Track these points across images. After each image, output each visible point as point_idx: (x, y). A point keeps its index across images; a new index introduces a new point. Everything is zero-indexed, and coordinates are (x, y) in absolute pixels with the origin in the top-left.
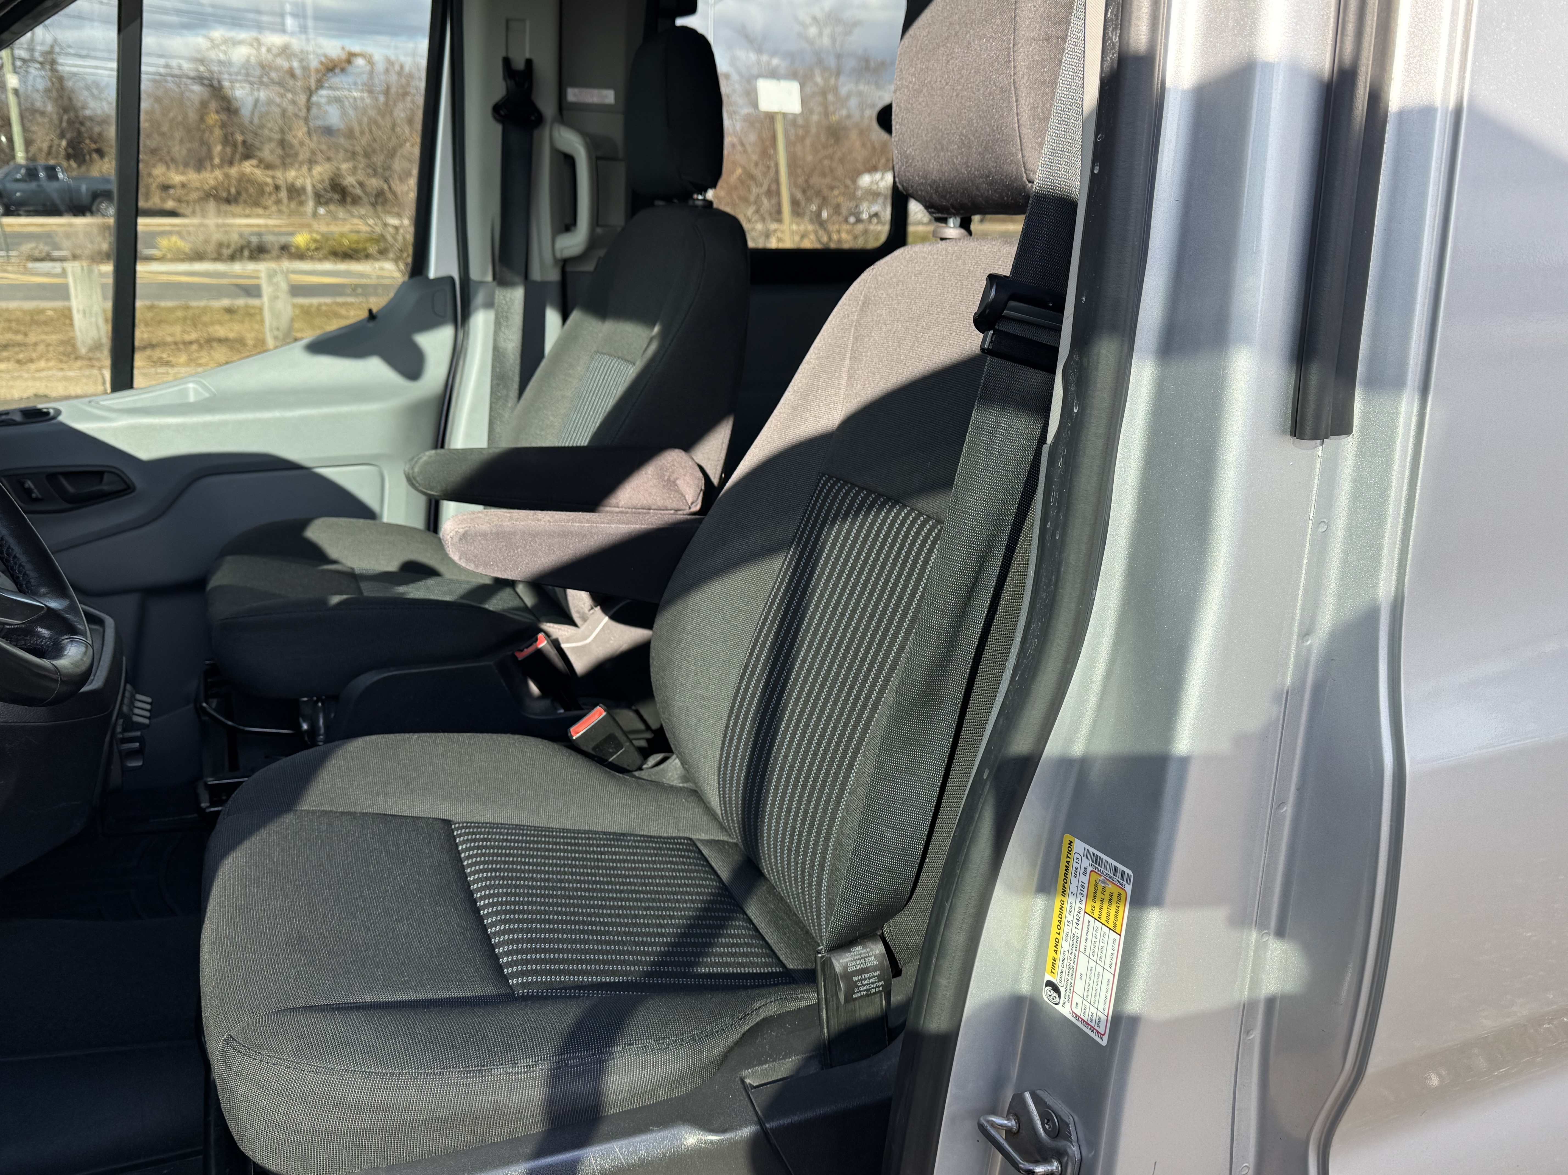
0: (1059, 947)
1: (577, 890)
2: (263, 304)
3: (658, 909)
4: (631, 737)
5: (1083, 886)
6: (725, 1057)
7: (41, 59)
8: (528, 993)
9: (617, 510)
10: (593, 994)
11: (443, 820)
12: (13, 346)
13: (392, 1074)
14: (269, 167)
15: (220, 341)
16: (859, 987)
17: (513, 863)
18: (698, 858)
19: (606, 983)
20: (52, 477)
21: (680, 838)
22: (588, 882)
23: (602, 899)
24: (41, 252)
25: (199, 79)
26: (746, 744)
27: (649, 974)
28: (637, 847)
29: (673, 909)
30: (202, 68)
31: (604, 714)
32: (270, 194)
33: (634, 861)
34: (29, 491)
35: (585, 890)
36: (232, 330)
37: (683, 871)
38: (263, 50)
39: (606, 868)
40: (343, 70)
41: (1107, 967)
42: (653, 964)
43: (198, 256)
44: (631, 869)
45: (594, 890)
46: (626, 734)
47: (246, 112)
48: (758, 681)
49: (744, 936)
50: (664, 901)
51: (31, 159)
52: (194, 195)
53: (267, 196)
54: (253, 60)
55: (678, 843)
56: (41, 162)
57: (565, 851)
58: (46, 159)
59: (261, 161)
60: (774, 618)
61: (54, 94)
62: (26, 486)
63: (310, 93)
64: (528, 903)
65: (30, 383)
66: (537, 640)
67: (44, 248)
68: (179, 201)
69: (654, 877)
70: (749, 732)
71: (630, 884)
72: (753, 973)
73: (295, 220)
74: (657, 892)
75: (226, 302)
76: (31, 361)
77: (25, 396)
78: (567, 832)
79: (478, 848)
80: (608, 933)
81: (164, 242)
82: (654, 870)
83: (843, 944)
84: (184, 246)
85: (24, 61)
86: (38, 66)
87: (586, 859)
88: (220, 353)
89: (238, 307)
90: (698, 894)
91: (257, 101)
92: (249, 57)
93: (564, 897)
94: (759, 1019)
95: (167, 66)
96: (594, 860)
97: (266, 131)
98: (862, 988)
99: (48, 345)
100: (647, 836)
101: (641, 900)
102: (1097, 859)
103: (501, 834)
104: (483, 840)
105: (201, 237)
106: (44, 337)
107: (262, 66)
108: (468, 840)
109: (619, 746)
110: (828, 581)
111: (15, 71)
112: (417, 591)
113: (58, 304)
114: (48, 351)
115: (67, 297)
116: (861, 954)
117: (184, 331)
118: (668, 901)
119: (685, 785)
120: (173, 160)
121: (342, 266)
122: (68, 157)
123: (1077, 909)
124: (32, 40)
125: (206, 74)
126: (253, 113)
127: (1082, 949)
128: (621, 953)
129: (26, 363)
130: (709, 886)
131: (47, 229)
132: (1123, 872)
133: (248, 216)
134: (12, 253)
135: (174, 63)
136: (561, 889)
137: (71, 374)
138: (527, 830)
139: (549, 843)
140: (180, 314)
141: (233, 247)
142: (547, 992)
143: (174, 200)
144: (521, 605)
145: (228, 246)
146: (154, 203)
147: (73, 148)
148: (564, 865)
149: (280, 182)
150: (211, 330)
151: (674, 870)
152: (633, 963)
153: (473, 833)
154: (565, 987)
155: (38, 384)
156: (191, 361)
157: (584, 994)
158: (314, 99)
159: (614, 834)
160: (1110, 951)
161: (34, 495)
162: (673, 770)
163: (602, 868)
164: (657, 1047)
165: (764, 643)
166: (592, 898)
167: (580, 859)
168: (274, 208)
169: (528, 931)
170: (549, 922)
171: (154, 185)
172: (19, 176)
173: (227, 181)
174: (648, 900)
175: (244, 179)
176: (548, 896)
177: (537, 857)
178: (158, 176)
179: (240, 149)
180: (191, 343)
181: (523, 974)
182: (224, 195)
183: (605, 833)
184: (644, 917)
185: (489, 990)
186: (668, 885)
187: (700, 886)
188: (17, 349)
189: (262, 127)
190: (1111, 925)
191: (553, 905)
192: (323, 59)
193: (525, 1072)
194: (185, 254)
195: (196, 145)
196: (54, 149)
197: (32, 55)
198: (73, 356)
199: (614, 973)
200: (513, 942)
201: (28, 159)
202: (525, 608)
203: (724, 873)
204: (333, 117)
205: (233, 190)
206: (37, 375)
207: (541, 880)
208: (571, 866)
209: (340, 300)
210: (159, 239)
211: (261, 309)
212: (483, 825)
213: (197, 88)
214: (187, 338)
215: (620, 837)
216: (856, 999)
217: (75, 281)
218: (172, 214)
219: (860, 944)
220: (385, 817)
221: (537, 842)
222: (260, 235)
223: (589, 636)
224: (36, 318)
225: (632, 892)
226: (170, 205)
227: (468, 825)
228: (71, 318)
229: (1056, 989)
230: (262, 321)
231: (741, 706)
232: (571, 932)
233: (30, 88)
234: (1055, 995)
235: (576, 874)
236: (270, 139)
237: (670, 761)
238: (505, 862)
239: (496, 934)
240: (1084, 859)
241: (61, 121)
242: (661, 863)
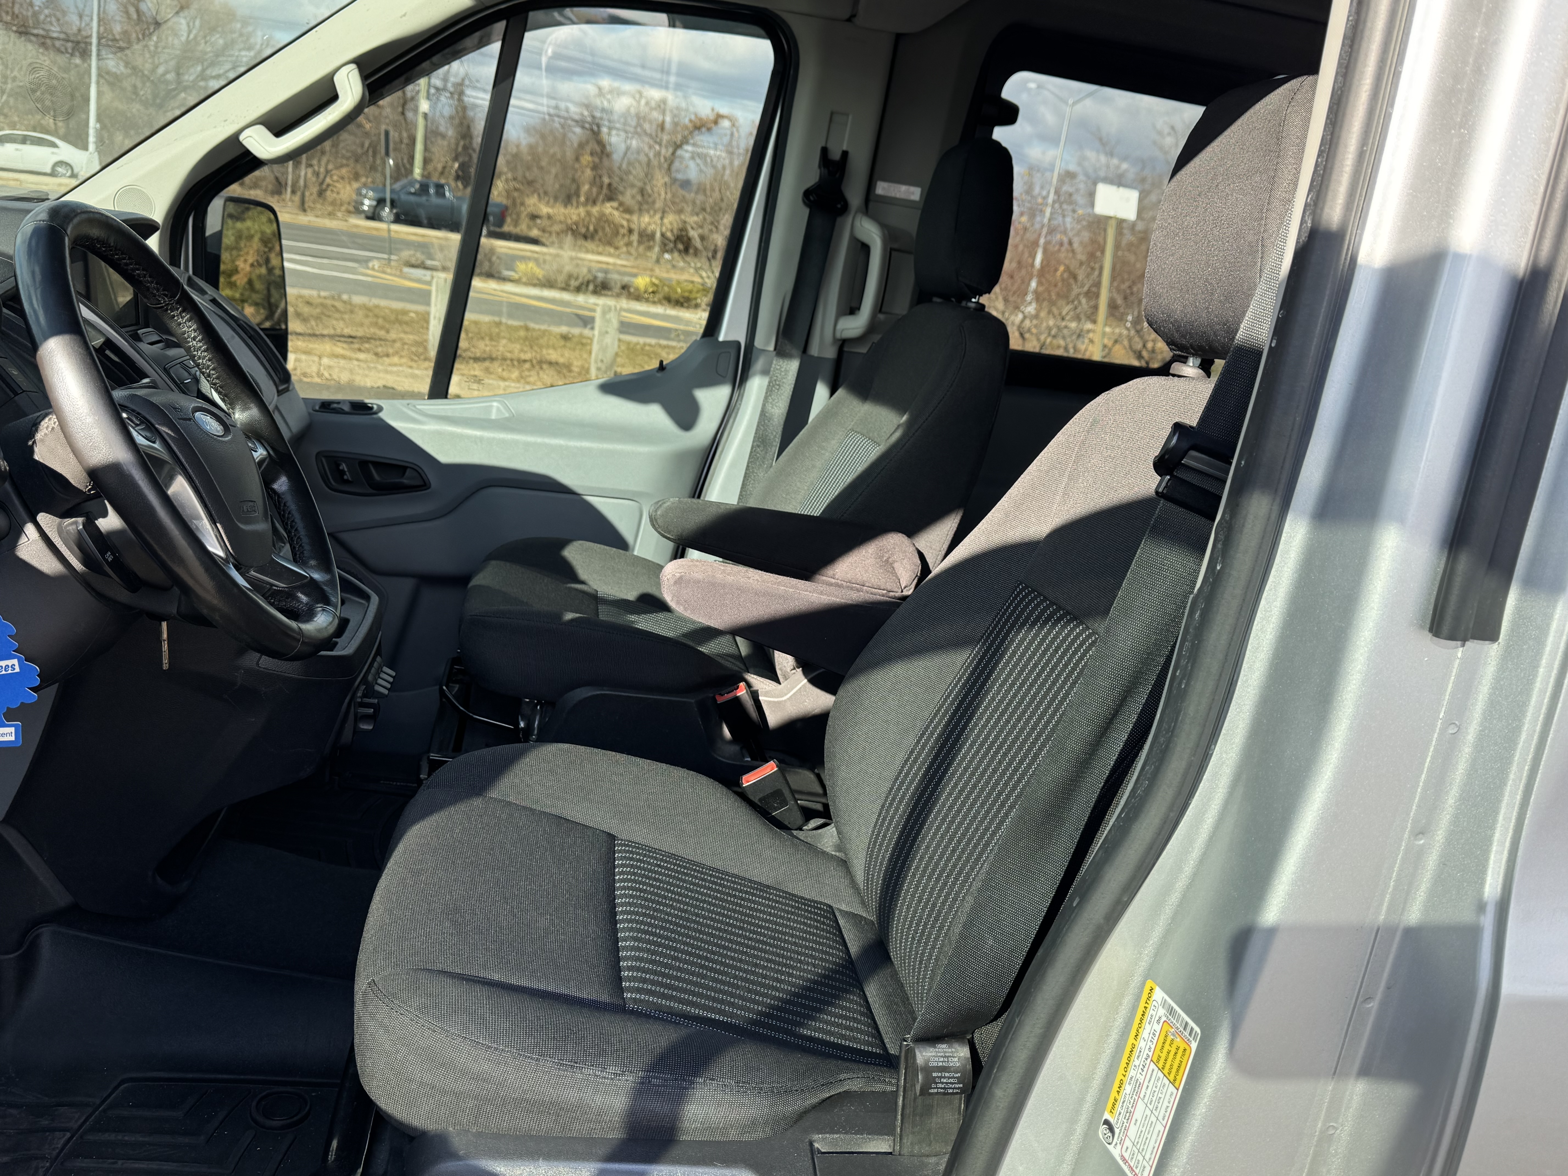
0: (1122, 1089)
1: (709, 926)
2: (594, 335)
3: (779, 964)
4: (797, 796)
5: (1154, 1034)
6: (801, 1116)
7: (452, 89)
8: (638, 1008)
9: (833, 581)
10: (692, 1025)
11: (609, 834)
12: (375, 339)
13: (496, 1049)
14: (628, 211)
15: (550, 363)
16: (937, 1083)
17: (659, 888)
18: (832, 926)
19: (710, 1019)
20: (363, 464)
21: (821, 903)
22: (722, 922)
23: (730, 941)
24: (417, 259)
25: (581, 123)
26: (896, 827)
27: (754, 1022)
28: (777, 902)
29: (793, 968)
30: (586, 113)
31: (776, 769)
32: (624, 235)
33: (770, 914)
34: (343, 473)
35: (717, 929)
36: (562, 356)
37: (814, 934)
38: (643, 102)
39: (742, 914)
40: (709, 129)
41: (1160, 1118)
42: (760, 1013)
43: (549, 284)
44: (766, 921)
45: (725, 931)
46: (793, 792)
47: (617, 157)
48: (919, 769)
49: (855, 1011)
50: (787, 958)
51: (426, 175)
52: (556, 228)
53: (620, 237)
54: (632, 110)
55: (817, 908)
56: (435, 179)
57: (709, 888)
58: (439, 178)
59: (621, 204)
60: (946, 711)
61: (457, 121)
62: (341, 468)
63: (678, 146)
64: (662, 928)
65: (381, 375)
66: (738, 687)
67: (420, 256)
68: (544, 231)
69: (785, 934)
70: (901, 816)
71: (761, 934)
72: (852, 1047)
73: (641, 262)
74: (783, 949)
75: (564, 329)
76: (388, 355)
77: (376, 386)
78: (716, 872)
79: (632, 866)
80: (726, 974)
81: (521, 266)
82: (787, 926)
83: (930, 1038)
84: (539, 273)
85: (437, 89)
86: (448, 95)
87: (726, 901)
88: (548, 375)
89: (573, 336)
90: (821, 959)
91: (628, 148)
92: (629, 108)
93: (695, 930)
94: (841, 1090)
95: (557, 107)
96: (733, 903)
97: (631, 177)
98: (940, 1085)
99: (404, 344)
100: (790, 894)
101: (765, 952)
102: (1171, 1011)
103: (656, 858)
104: (638, 860)
105: (555, 267)
106: (402, 335)
107: (638, 116)
108: (625, 857)
109: (784, 803)
110: (1002, 686)
111: (428, 97)
112: (645, 623)
113: (421, 308)
114: (403, 349)
115: (428, 304)
116: (945, 1052)
117: (522, 351)
118: (791, 958)
119: (837, 854)
120: (546, 193)
121: (672, 312)
122: (457, 178)
123: (1145, 1056)
124: (448, 71)
125: (589, 119)
126: (623, 158)
127: (1142, 1096)
128: (732, 995)
129: (381, 357)
130: (835, 956)
131: (426, 240)
132: (1192, 1029)
133: (600, 254)
134: (393, 257)
135: (562, 105)
136: (695, 922)
137: (417, 372)
138: (681, 861)
139: (696, 878)
140: (522, 333)
141: (580, 280)
142: (655, 1013)
143: (539, 229)
144: (736, 652)
145: (577, 279)
146: (521, 230)
147: (463, 171)
148: (704, 902)
149: (634, 226)
150: (544, 351)
151: (805, 932)
152: (741, 1008)
153: (632, 852)
154: (672, 1012)
155: (388, 377)
156: (521, 378)
157: (684, 1022)
158: (679, 152)
159: (760, 884)
160: (1166, 1104)
161: (345, 477)
162: (828, 839)
163: (739, 912)
164: (736, 1089)
165: (932, 734)
166: (721, 938)
167: (721, 900)
168: (624, 249)
169: (654, 953)
170: (675, 949)
171: (525, 213)
172: (413, 190)
173: (587, 219)
174: (773, 953)
175: (603, 219)
176: (681, 926)
177: (681, 887)
178: (529, 206)
179: (605, 191)
180: (525, 361)
181: (639, 990)
182: (583, 230)
183: (750, 881)
184: (764, 968)
185: (605, 998)
186: (795, 944)
187: (826, 953)
188: (378, 343)
189: (628, 173)
190: (1172, 1078)
191: (683, 935)
192: (693, 117)
193: (612, 1079)
194: (538, 279)
195: (568, 182)
196: (447, 170)
197: (445, 86)
198: (422, 357)
199: (720, 1012)
200: (638, 959)
201: (423, 176)
202: (739, 657)
203: (854, 948)
204: (692, 171)
205: (591, 228)
206: (390, 368)
207: (680, 910)
208: (709, 903)
209: (664, 342)
210: (518, 264)
211: (591, 339)
212: (639, 846)
213: (578, 130)
214: (523, 356)
215: (764, 888)
216: (932, 1094)
217: (437, 291)
218: (535, 241)
219: (947, 1042)
220: (560, 820)
221: (686, 874)
222: (606, 272)
223: (786, 694)
224: (400, 317)
225: (759, 941)
226: (535, 233)
227: (629, 843)
228: (427, 322)
229: (1111, 1129)
230: (590, 353)
231: (899, 789)
232: (692, 964)
233: (438, 114)
234: (1110, 1134)
235: (713, 912)
236: (633, 186)
237: (829, 827)
238: (652, 886)
239: (626, 948)
240: (1161, 1007)
241: (457, 145)
242: (795, 921)
